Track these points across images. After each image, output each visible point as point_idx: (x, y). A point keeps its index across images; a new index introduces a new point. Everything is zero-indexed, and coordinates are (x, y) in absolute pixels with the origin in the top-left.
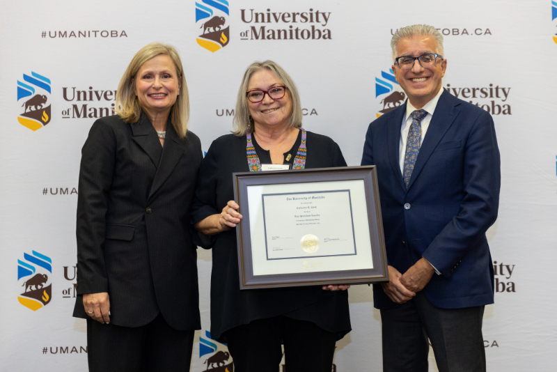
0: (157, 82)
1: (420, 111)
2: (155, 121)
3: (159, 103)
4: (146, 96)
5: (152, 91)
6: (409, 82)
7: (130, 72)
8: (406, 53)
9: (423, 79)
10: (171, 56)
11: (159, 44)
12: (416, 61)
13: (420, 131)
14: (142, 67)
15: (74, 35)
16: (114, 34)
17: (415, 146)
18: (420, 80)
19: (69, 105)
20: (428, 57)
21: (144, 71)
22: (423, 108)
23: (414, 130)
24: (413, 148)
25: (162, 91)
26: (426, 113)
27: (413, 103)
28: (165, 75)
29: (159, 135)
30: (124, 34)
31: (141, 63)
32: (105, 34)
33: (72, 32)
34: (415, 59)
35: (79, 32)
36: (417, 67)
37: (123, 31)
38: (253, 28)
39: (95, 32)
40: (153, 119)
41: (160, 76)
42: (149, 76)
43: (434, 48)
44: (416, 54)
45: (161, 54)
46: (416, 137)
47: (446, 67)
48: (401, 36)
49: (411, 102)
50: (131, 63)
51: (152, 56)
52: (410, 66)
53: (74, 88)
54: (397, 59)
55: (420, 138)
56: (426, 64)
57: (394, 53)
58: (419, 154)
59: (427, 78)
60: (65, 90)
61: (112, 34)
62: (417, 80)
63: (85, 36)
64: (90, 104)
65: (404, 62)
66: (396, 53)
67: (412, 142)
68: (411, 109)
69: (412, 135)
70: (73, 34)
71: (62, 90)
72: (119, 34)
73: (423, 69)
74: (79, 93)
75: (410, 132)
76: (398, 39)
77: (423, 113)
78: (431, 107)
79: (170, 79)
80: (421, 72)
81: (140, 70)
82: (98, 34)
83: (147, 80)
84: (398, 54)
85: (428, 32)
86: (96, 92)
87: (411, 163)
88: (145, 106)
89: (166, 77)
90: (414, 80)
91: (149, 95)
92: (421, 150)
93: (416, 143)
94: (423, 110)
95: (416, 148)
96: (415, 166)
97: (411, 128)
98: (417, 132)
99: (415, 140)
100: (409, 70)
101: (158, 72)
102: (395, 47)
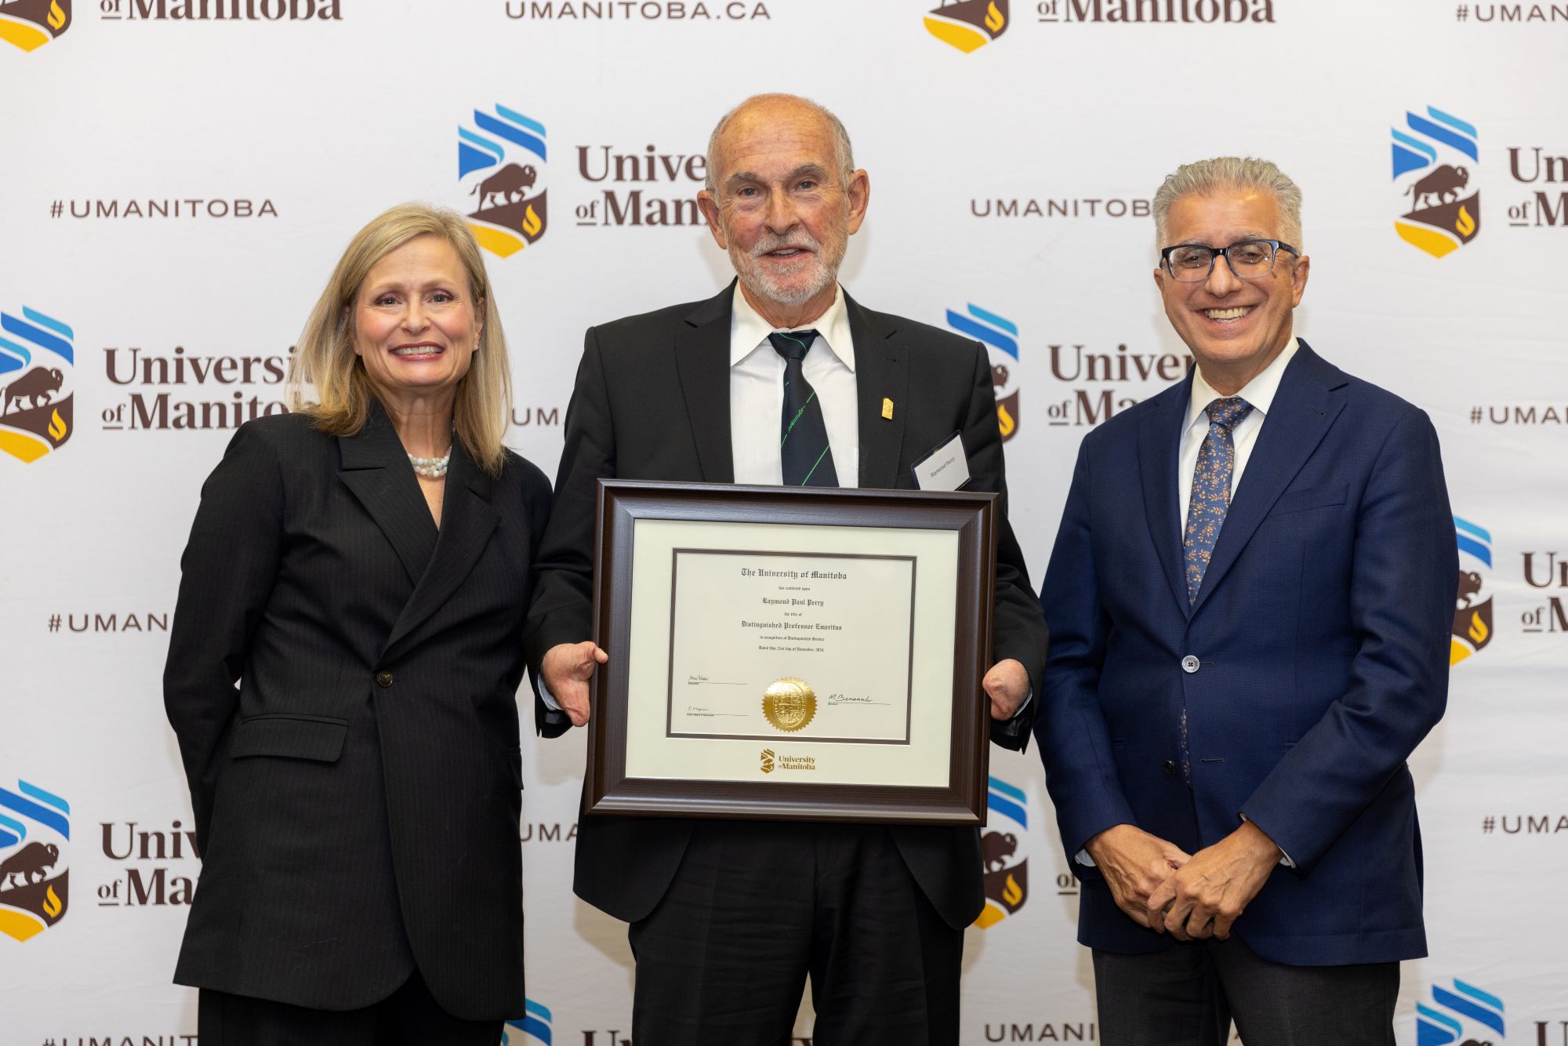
0: (415, 313)
1: (1231, 402)
2: (408, 424)
3: (421, 371)
4: (384, 352)
5: (401, 339)
6: (1198, 318)
7: (336, 291)
8: (1191, 237)
9: (1237, 313)
10: (452, 239)
11: (418, 208)
12: (1220, 261)
13: (1230, 457)
14: (373, 274)
15: (138, 211)
16: (242, 208)
17: (1214, 498)
18: (1230, 314)
19: (121, 396)
20: (1252, 248)
21: (377, 283)
22: (1241, 394)
23: (1213, 453)
24: (1210, 504)
25: (429, 337)
26: (1249, 408)
27: (1212, 380)
28: (437, 294)
29: (417, 469)
30: (268, 208)
31: (369, 262)
32: (218, 208)
33: (133, 202)
34: (1215, 253)
35: (151, 203)
36: (1221, 278)
37: (267, 202)
38: (610, 196)
39: (194, 203)
40: (404, 419)
41: (423, 297)
42: (392, 297)
43: (1272, 225)
44: (1220, 242)
45: (423, 234)
46: (1218, 475)
47: (1305, 277)
48: (1180, 191)
49: (1205, 375)
50: (341, 262)
51: (400, 240)
52: (1200, 273)
53: (135, 351)
54: (1166, 253)
55: (1231, 476)
56: (1245, 271)
57: (1159, 234)
58: (1226, 521)
59: (1251, 307)
60: (111, 355)
61: (236, 208)
62: (1222, 314)
63: (165, 214)
64: (178, 394)
65: (1187, 261)
66: (1165, 236)
67: (1207, 488)
68: (1203, 395)
69: (1208, 469)
70: (133, 208)
71: (104, 356)
72: (256, 209)
73: (1237, 284)
74: (148, 363)
75: (1200, 459)
76: (1172, 196)
77: (1238, 408)
78: (1262, 392)
79: (452, 304)
80: (1232, 293)
81: (366, 281)
82: (201, 209)
83: (385, 307)
84: (1170, 238)
85: (1256, 178)
86: (195, 362)
87: (1203, 546)
88: (382, 382)
89: (439, 299)
90: (1214, 314)
91: (394, 351)
92: (1233, 509)
93: (1218, 491)
94: (1240, 400)
95: (1219, 504)
96: (1213, 555)
97: (1205, 447)
98: (1222, 460)
99: (1215, 482)
100: (1198, 284)
101: (417, 286)
102: (1163, 218)
